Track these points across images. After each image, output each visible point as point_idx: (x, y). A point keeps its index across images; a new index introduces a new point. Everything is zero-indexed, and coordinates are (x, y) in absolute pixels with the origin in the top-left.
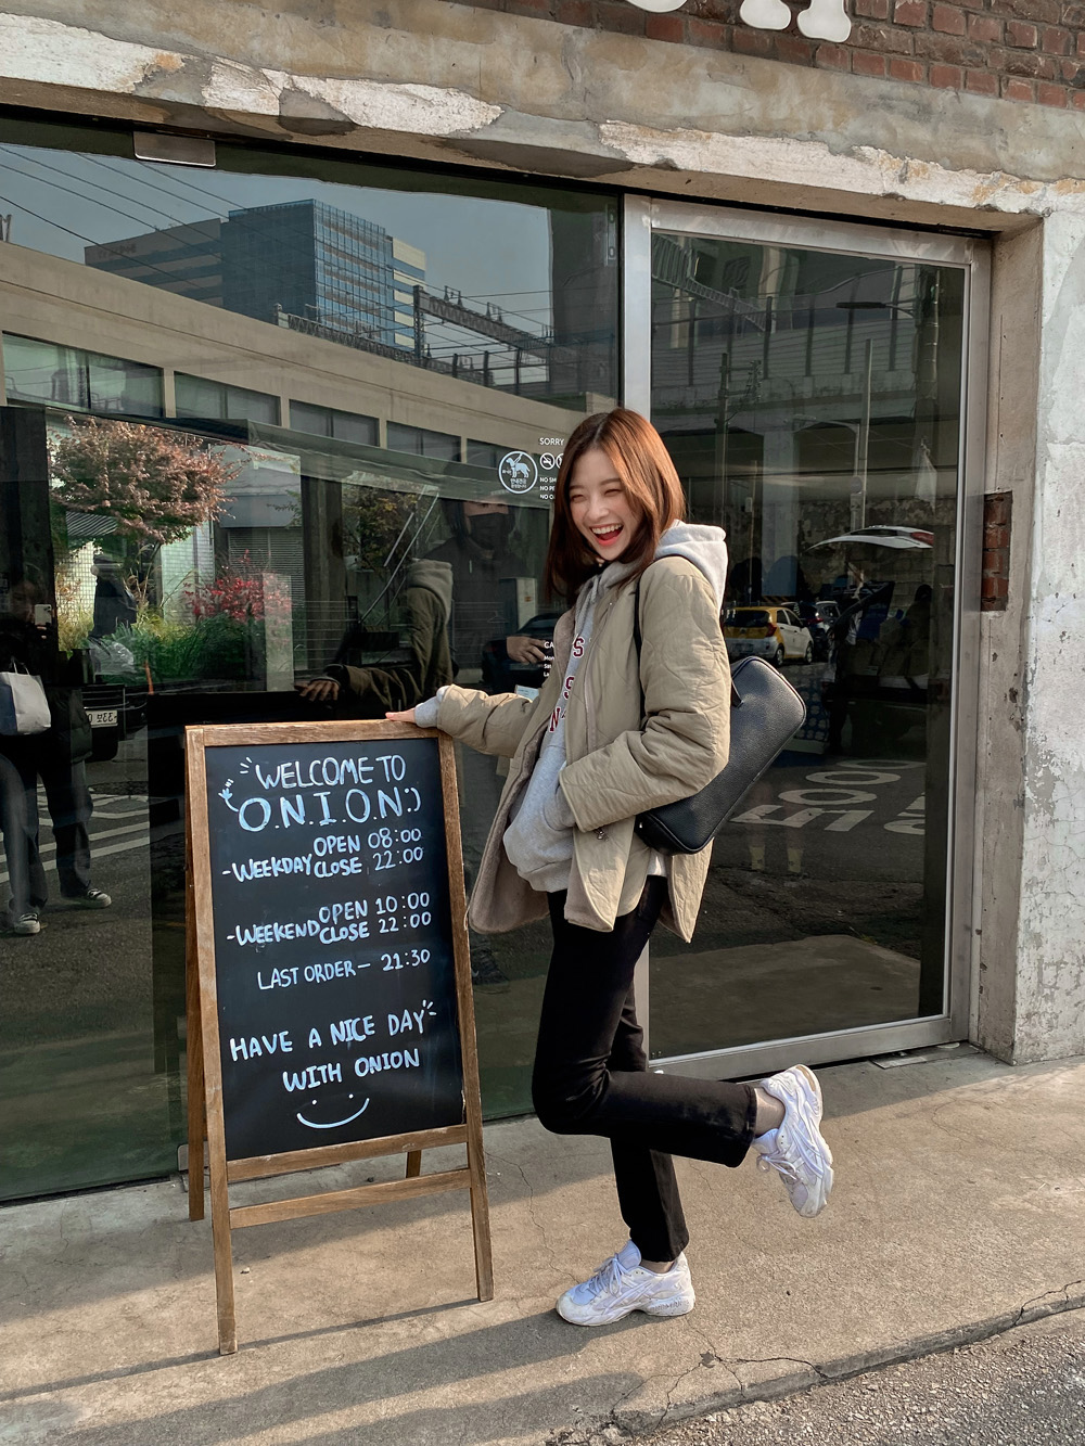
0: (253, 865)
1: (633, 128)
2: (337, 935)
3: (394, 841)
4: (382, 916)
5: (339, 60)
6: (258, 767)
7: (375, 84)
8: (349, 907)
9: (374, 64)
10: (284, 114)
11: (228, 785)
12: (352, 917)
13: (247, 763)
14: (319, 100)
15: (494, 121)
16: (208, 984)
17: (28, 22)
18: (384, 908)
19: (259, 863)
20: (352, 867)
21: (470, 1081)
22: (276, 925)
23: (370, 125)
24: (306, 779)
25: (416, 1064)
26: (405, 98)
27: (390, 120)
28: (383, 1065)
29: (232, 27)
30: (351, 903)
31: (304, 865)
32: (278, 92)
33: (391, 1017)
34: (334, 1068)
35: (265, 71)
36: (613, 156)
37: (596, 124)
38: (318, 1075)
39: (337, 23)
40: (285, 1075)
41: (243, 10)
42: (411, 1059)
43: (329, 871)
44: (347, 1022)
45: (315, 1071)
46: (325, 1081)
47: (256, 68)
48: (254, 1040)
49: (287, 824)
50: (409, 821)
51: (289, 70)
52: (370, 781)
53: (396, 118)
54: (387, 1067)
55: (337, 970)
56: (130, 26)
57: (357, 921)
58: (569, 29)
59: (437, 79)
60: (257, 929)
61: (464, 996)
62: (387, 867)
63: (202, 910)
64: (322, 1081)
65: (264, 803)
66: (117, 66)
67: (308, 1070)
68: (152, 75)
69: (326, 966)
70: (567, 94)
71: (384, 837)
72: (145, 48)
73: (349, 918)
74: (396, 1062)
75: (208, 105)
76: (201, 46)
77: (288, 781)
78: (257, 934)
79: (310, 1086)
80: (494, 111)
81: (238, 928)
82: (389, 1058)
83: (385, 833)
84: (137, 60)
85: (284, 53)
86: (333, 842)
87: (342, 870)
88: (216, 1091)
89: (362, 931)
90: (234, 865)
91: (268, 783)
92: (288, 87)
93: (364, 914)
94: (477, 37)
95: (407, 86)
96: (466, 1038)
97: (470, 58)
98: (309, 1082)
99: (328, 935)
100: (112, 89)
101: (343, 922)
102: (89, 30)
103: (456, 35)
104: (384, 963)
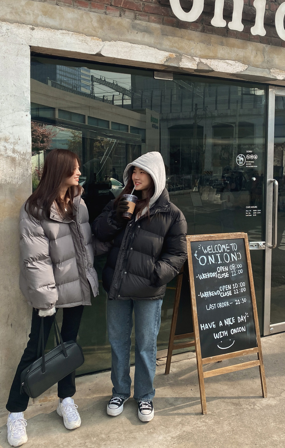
0: (203, 275)
1: (278, 70)
2: (224, 295)
3: (236, 268)
4: (234, 289)
5: (211, 54)
6: (202, 247)
7: (219, 60)
8: (227, 287)
9: (219, 55)
10: (198, 69)
11: (196, 252)
12: (227, 289)
13: (200, 246)
14: (206, 65)
15: (246, 69)
16: (195, 308)
17: (140, 46)
18: (235, 287)
19: (204, 274)
20: (227, 275)
21: (258, 335)
22: (210, 292)
23: (218, 71)
24: (214, 251)
25: (245, 331)
26: (226, 64)
27: (222, 69)
28: (237, 331)
29: (187, 46)
30: (227, 286)
31: (215, 275)
32: (197, 63)
33: (238, 317)
34: (226, 332)
35: (194, 58)
36: (273, 78)
37: (269, 69)
38: (222, 334)
39: (211, 45)
40: (214, 334)
41: (190, 42)
42: (243, 329)
43: (221, 276)
44: (228, 319)
45: (221, 333)
46: (224, 336)
47: (192, 57)
48: (206, 324)
49: (210, 263)
50: (239, 262)
51: (199, 57)
52: (229, 251)
53: (224, 69)
54: (238, 332)
55: (225, 304)
56: (164, 47)
57: (229, 291)
58: (264, 45)
59: (233, 58)
60: (205, 293)
61: (255, 311)
62: (235, 275)
63: (192, 288)
64: (223, 336)
65: (205, 257)
66: (160, 57)
67: (220, 333)
68: (168, 59)
69: (222, 303)
70: (263, 62)
71: (233, 267)
72: (167, 52)
73: (227, 290)
74: (240, 330)
75: (181, 67)
76: (180, 51)
77: (210, 251)
78: (205, 295)
79: (220, 337)
80: (246, 67)
81: (201, 293)
82: (239, 329)
83: (233, 265)
84: (165, 55)
85: (199, 53)
86: (221, 268)
87: (224, 276)
88: (198, 339)
90: (199, 275)
91: (205, 252)
92: (199, 61)
93: (230, 289)
94: (243, 48)
95: (226, 61)
96: (256, 323)
97: (241, 53)
98: (220, 336)
99: (222, 295)
100: (159, 63)
101: (226, 291)
102: (154, 48)
103: (238, 47)
104: (236, 302)
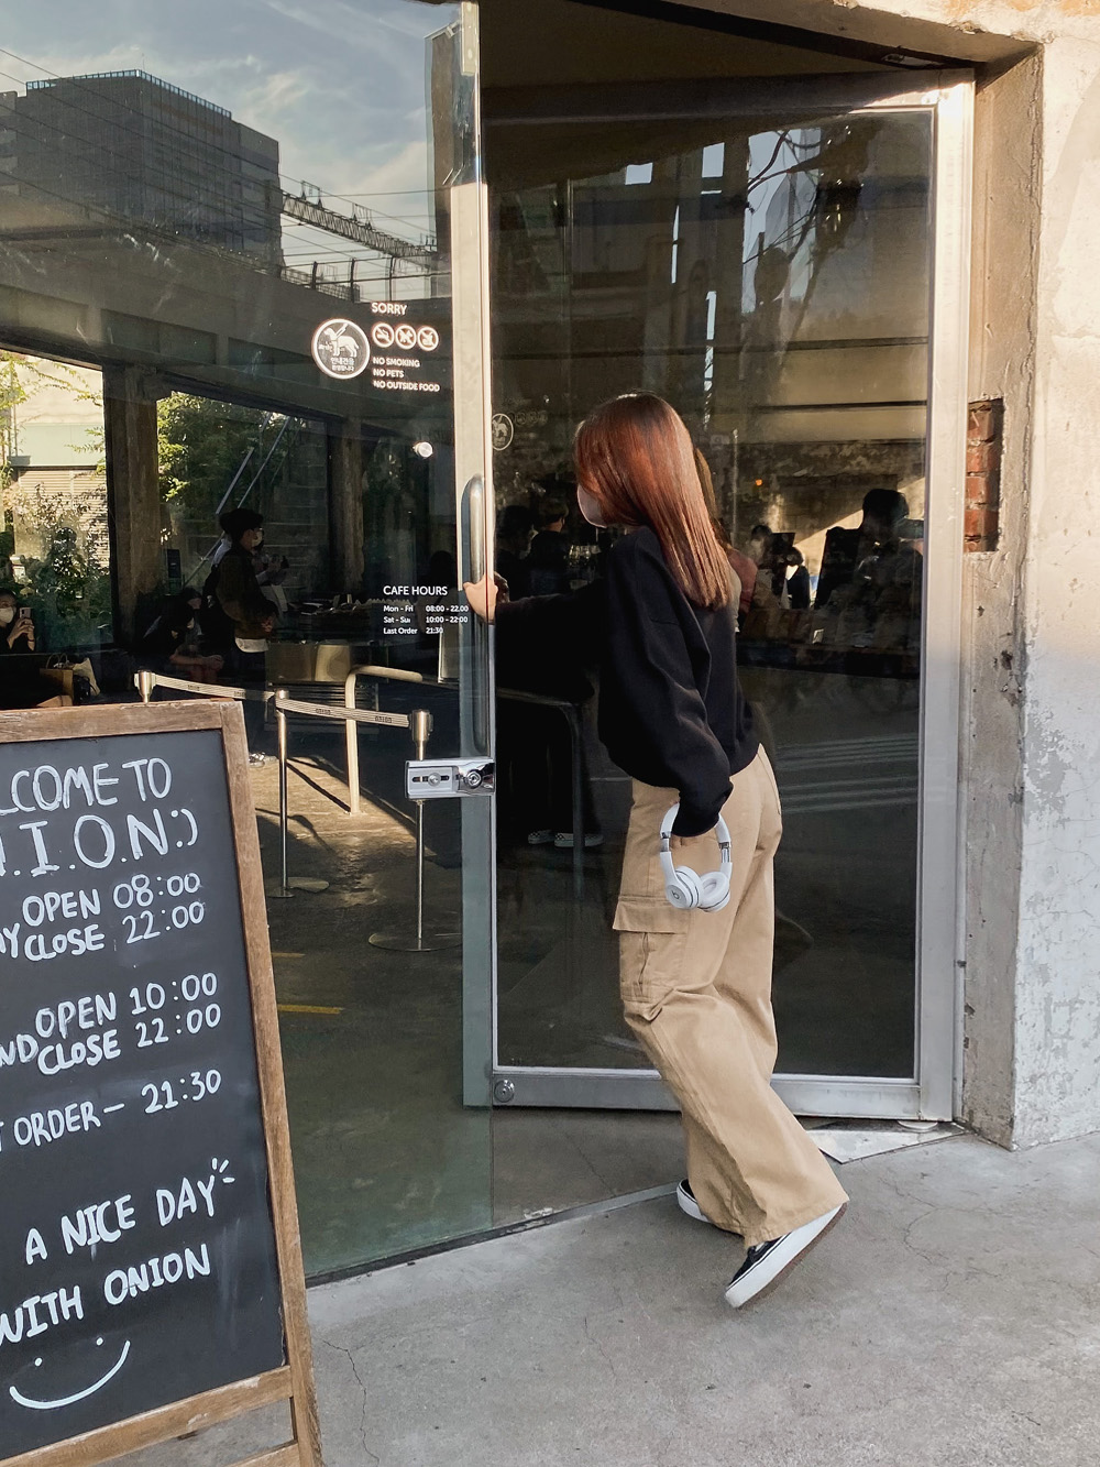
2: (68, 1057)
3: (156, 894)
4: (141, 1017)
8: (86, 1006)
12: (91, 1024)
18: (144, 1002)
20: (89, 941)
25: (205, 1273)
28: (151, 1279)
30: (88, 1000)
31: (9, 942)
33: (160, 1193)
34: (70, 1296)
38: (42, 1311)
42: (196, 1264)
43: (49, 948)
44: (89, 1211)
45: (38, 1306)
46: (56, 1321)
50: (180, 861)
52: (114, 801)
54: (158, 1282)
55: (70, 1120)
57: (100, 1030)
62: (147, 936)
64: (49, 1321)
67: (25, 1305)
69: (51, 1114)
71: (138, 889)
73: (84, 1025)
74: (173, 1272)
79: (30, 1334)
82: (160, 1265)
86: (55, 902)
87: (71, 946)
89: (111, 1049)
93: (111, 1016)
96: (282, 1217)
98: (27, 1326)
99: (51, 1060)
101: (77, 1035)
104: (148, 1099)
